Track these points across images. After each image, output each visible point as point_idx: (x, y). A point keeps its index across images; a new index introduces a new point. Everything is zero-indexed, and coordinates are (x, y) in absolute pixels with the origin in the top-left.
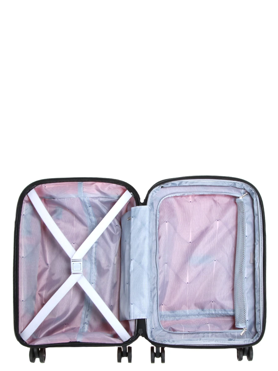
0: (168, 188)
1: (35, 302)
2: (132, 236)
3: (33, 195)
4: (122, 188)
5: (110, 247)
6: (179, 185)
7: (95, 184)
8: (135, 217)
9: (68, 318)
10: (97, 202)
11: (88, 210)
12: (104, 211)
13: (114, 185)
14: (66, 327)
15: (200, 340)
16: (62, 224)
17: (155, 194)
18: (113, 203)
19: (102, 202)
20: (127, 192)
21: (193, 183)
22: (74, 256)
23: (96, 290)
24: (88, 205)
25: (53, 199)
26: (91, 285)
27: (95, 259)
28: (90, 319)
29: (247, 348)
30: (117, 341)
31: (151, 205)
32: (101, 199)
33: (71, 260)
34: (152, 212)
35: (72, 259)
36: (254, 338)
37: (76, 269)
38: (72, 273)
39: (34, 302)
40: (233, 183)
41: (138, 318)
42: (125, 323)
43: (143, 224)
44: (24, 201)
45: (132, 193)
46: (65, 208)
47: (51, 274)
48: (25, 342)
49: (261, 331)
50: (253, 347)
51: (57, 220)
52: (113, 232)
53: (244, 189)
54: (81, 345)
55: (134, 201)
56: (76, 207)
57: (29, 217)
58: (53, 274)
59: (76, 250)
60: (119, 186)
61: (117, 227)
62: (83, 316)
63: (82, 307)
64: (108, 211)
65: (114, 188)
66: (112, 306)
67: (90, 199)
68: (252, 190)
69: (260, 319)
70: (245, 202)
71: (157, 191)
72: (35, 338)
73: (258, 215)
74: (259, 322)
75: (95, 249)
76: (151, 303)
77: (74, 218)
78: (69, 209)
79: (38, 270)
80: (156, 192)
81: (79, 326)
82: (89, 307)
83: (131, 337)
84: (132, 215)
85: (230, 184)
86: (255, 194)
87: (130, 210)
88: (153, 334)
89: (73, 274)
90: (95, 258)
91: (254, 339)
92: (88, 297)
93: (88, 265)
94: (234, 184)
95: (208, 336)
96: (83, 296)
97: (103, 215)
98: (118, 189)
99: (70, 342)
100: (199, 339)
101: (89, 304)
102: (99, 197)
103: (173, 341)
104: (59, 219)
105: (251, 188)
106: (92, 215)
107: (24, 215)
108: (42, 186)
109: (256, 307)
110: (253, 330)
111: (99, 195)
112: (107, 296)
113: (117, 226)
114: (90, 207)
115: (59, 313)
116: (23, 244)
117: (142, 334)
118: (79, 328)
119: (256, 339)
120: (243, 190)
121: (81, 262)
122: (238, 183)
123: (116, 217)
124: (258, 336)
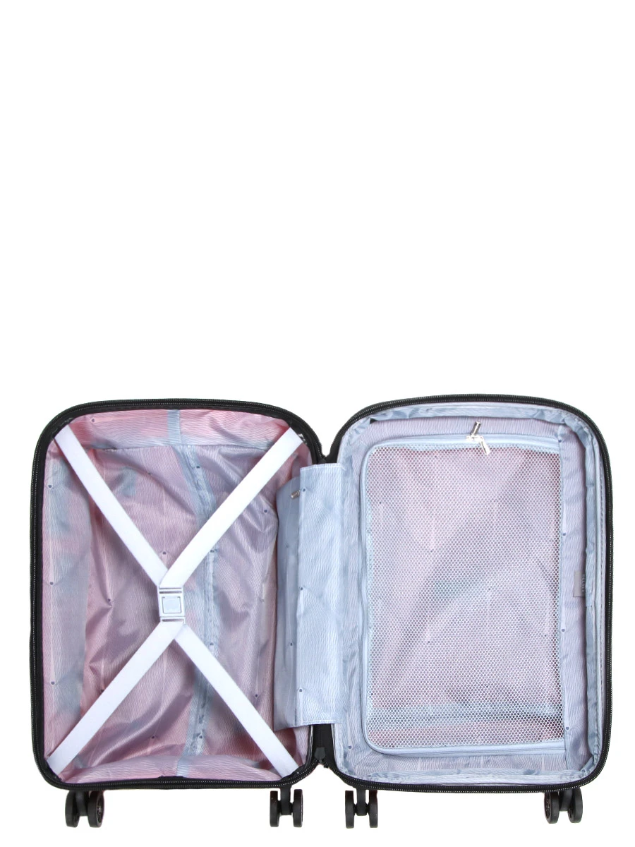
0: (386, 424)
1: (84, 686)
2: (302, 532)
3: (67, 440)
4: (278, 425)
5: (249, 560)
6: (410, 415)
7: (209, 415)
8: (310, 489)
9: (158, 722)
10: (214, 455)
11: (193, 476)
12: (233, 476)
13: (258, 417)
14: (154, 743)
15: (458, 774)
16: (138, 508)
17: (356, 437)
18: (256, 459)
19: (228, 457)
20: (290, 432)
21: (443, 410)
22: (163, 581)
23: (219, 659)
24: (193, 464)
25: (113, 450)
26: (208, 648)
27: (216, 589)
28: (208, 725)
29: (569, 793)
30: (268, 776)
31: (346, 462)
32: (225, 450)
33: (159, 591)
34: (349, 479)
35: (161, 587)
36: (584, 768)
37: (171, 610)
38: (161, 619)
39: (79, 686)
40: (538, 410)
41: (315, 722)
42: (287, 734)
43: (328, 507)
44: (48, 455)
45: (301, 435)
46: (140, 470)
47: (118, 623)
48: (57, 777)
49: (600, 752)
50: (583, 789)
51: (124, 499)
52: (256, 526)
53: (565, 425)
54: (187, 784)
55: (307, 454)
56: (166, 467)
57: (63, 490)
58: (122, 623)
59: (169, 566)
60: (270, 419)
61: (266, 514)
62: (193, 719)
63: (190, 697)
64: (242, 478)
65: (257, 424)
66: (256, 696)
67: (198, 450)
68: (583, 426)
69: (597, 726)
70: (563, 454)
71: (361, 431)
72: (81, 767)
73: (594, 484)
74: (596, 732)
75: (214, 566)
76: (346, 689)
77: (164, 495)
78: (149, 474)
79: (89, 614)
80: (357, 432)
81: (183, 741)
82: (205, 697)
83: (300, 767)
84: (303, 485)
85: (531, 413)
86: (590, 437)
87: (298, 475)
88: (350, 759)
89: (164, 620)
90: (214, 587)
91: (584, 771)
92: (202, 675)
93: (199, 602)
94: (540, 412)
95: (478, 765)
96: (191, 673)
97: (230, 487)
98: (268, 425)
99: (162, 778)
100: (456, 771)
101: (205, 691)
102: (221, 445)
103: (397, 776)
104: (128, 497)
105: (580, 423)
106: (205, 486)
107: (50, 486)
108: (85, 419)
109: (589, 697)
110: (582, 751)
111: (220, 439)
112: (246, 673)
113: (266, 511)
114: (198, 467)
115: (137, 712)
116: (51, 553)
117: (323, 760)
118: (183, 745)
119: (588, 769)
120: (561, 427)
121: (181, 595)
122: (551, 411)
123: (262, 492)
124: (593, 764)
